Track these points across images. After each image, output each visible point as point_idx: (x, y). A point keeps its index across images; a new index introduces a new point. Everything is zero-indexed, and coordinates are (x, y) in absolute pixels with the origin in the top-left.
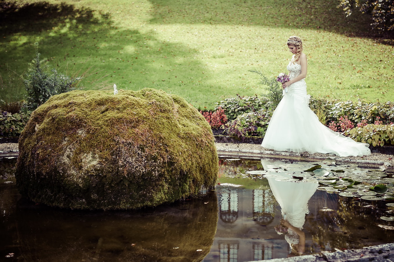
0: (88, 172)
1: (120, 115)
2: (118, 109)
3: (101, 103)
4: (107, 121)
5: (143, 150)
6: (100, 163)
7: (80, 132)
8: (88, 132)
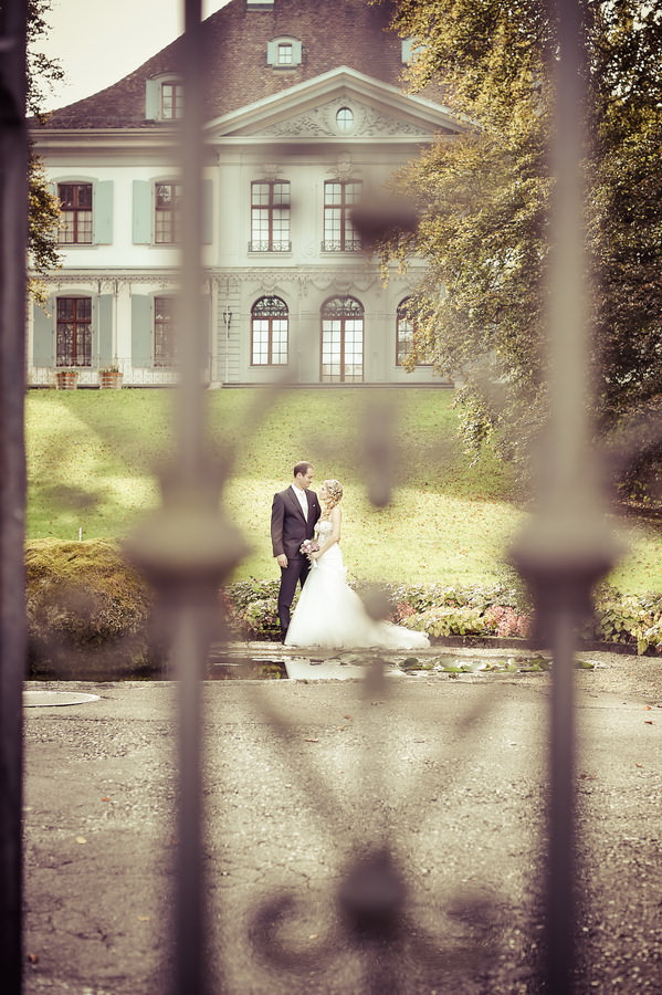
0: (54, 626)
1: (91, 563)
2: (88, 556)
3: (66, 550)
4: (75, 569)
5: (118, 602)
6: (69, 616)
7: (44, 582)
8: (53, 582)
